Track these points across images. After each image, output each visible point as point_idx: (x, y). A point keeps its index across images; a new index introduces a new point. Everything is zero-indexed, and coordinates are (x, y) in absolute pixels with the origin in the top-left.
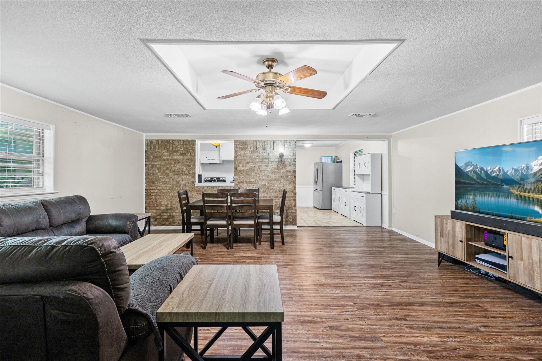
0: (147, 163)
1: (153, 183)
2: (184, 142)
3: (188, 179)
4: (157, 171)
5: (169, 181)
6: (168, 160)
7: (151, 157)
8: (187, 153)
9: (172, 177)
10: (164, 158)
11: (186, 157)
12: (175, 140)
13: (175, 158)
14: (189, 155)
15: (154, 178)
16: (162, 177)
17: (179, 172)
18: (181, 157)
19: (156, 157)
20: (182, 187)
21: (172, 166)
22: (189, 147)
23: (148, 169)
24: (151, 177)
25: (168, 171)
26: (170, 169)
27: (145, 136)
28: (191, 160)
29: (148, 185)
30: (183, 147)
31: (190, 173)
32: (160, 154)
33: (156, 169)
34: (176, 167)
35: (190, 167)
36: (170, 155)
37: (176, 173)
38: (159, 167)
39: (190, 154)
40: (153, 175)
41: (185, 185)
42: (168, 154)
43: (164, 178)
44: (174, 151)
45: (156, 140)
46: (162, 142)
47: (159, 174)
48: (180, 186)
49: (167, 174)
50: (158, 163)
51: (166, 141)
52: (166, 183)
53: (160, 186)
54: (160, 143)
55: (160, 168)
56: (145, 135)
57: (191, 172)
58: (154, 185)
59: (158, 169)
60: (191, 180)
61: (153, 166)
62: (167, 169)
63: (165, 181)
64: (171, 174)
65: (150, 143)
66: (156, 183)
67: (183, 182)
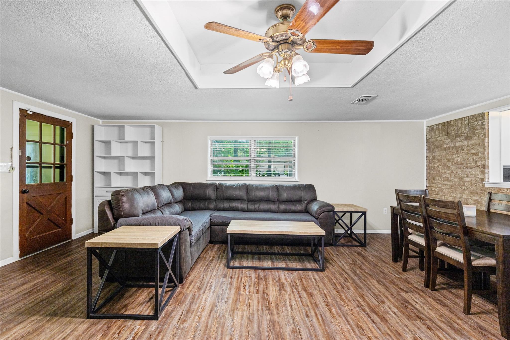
0: (428, 155)
1: (434, 179)
2: (468, 119)
3: (475, 175)
4: (438, 164)
5: (451, 177)
6: (449, 149)
7: (432, 147)
8: (473, 136)
9: (455, 172)
10: (445, 146)
11: (473, 142)
12: (457, 120)
13: (458, 144)
14: (476, 137)
15: (435, 172)
16: (443, 171)
17: (463, 164)
18: (466, 143)
19: (437, 147)
20: (467, 187)
21: (454, 156)
22: (476, 125)
23: (430, 162)
24: (432, 172)
25: (449, 164)
26: (452, 160)
27: (426, 123)
28: (479, 145)
29: (429, 181)
30: (467, 127)
31: (477, 166)
32: (441, 142)
33: (437, 162)
34: (458, 158)
35: (478, 157)
36: (452, 142)
37: (459, 166)
38: (440, 158)
39: (478, 137)
40: (434, 168)
41: (471, 184)
42: (449, 140)
43: (445, 172)
44: (457, 136)
45: (436, 125)
46: (443, 126)
47: (440, 167)
48: (464, 185)
49: (449, 168)
50: (439, 154)
51: (447, 123)
52: (447, 179)
53: (441, 184)
54: (440, 128)
55: (441, 160)
56: (426, 121)
57: (479, 164)
58: (435, 182)
59: (439, 161)
60: (480, 177)
61: (434, 157)
62: (449, 160)
63: (446, 177)
64: (453, 168)
65: (431, 129)
66: (437, 179)
67: (468, 179)
